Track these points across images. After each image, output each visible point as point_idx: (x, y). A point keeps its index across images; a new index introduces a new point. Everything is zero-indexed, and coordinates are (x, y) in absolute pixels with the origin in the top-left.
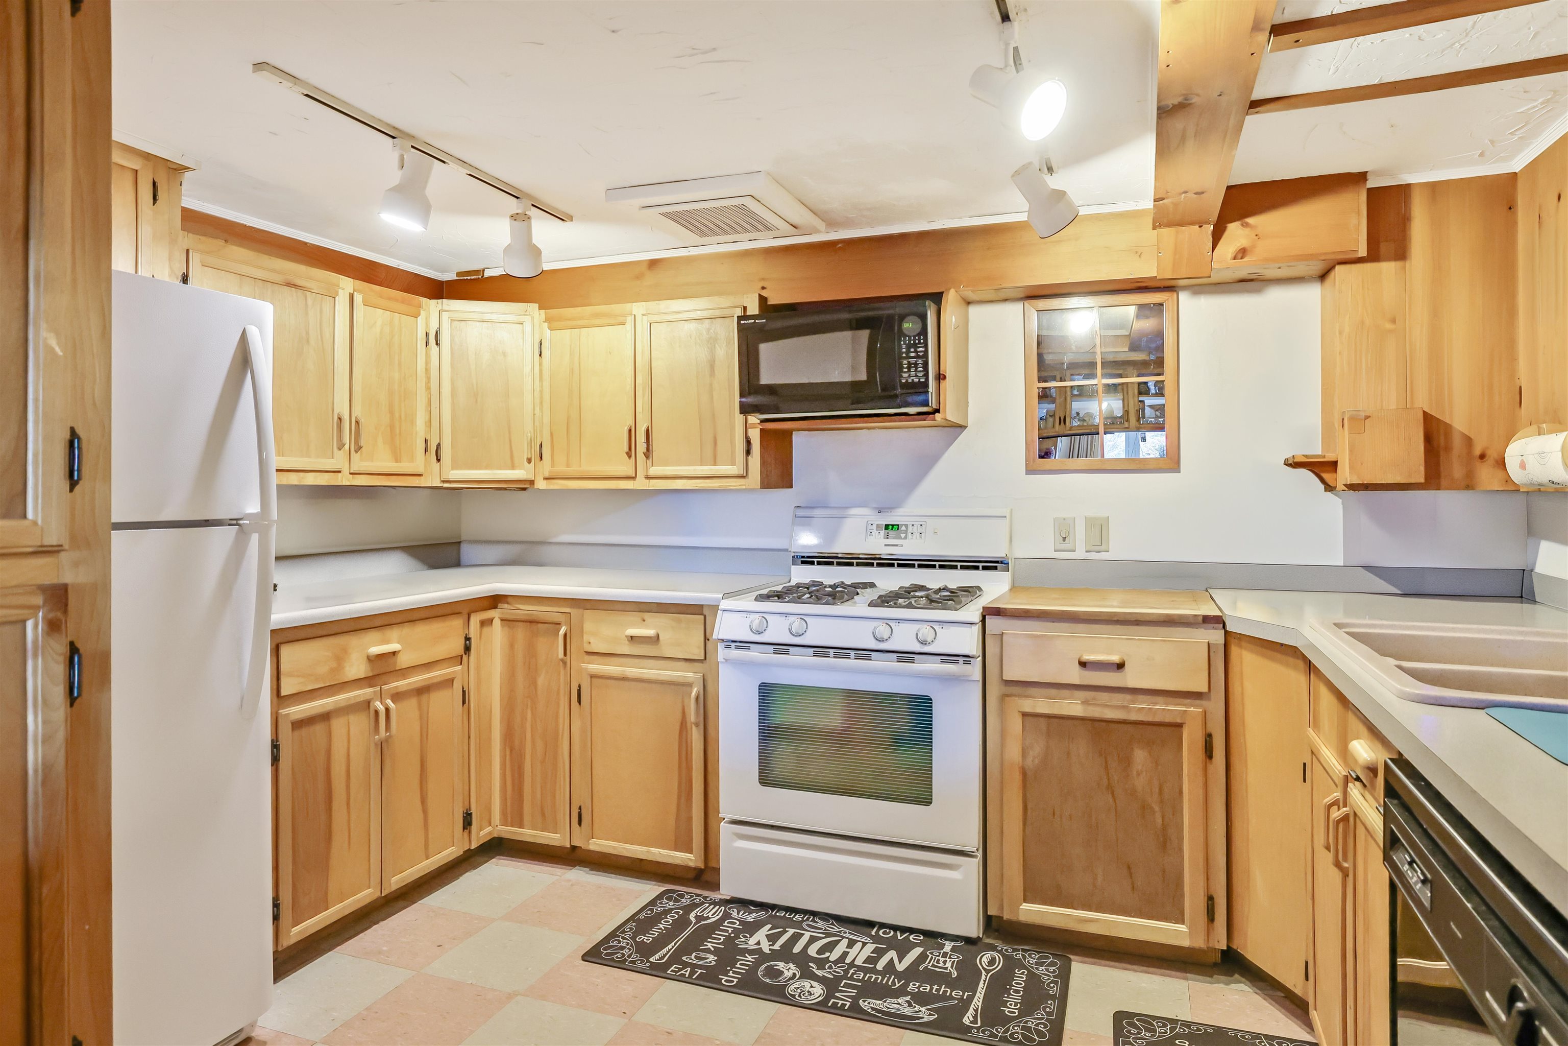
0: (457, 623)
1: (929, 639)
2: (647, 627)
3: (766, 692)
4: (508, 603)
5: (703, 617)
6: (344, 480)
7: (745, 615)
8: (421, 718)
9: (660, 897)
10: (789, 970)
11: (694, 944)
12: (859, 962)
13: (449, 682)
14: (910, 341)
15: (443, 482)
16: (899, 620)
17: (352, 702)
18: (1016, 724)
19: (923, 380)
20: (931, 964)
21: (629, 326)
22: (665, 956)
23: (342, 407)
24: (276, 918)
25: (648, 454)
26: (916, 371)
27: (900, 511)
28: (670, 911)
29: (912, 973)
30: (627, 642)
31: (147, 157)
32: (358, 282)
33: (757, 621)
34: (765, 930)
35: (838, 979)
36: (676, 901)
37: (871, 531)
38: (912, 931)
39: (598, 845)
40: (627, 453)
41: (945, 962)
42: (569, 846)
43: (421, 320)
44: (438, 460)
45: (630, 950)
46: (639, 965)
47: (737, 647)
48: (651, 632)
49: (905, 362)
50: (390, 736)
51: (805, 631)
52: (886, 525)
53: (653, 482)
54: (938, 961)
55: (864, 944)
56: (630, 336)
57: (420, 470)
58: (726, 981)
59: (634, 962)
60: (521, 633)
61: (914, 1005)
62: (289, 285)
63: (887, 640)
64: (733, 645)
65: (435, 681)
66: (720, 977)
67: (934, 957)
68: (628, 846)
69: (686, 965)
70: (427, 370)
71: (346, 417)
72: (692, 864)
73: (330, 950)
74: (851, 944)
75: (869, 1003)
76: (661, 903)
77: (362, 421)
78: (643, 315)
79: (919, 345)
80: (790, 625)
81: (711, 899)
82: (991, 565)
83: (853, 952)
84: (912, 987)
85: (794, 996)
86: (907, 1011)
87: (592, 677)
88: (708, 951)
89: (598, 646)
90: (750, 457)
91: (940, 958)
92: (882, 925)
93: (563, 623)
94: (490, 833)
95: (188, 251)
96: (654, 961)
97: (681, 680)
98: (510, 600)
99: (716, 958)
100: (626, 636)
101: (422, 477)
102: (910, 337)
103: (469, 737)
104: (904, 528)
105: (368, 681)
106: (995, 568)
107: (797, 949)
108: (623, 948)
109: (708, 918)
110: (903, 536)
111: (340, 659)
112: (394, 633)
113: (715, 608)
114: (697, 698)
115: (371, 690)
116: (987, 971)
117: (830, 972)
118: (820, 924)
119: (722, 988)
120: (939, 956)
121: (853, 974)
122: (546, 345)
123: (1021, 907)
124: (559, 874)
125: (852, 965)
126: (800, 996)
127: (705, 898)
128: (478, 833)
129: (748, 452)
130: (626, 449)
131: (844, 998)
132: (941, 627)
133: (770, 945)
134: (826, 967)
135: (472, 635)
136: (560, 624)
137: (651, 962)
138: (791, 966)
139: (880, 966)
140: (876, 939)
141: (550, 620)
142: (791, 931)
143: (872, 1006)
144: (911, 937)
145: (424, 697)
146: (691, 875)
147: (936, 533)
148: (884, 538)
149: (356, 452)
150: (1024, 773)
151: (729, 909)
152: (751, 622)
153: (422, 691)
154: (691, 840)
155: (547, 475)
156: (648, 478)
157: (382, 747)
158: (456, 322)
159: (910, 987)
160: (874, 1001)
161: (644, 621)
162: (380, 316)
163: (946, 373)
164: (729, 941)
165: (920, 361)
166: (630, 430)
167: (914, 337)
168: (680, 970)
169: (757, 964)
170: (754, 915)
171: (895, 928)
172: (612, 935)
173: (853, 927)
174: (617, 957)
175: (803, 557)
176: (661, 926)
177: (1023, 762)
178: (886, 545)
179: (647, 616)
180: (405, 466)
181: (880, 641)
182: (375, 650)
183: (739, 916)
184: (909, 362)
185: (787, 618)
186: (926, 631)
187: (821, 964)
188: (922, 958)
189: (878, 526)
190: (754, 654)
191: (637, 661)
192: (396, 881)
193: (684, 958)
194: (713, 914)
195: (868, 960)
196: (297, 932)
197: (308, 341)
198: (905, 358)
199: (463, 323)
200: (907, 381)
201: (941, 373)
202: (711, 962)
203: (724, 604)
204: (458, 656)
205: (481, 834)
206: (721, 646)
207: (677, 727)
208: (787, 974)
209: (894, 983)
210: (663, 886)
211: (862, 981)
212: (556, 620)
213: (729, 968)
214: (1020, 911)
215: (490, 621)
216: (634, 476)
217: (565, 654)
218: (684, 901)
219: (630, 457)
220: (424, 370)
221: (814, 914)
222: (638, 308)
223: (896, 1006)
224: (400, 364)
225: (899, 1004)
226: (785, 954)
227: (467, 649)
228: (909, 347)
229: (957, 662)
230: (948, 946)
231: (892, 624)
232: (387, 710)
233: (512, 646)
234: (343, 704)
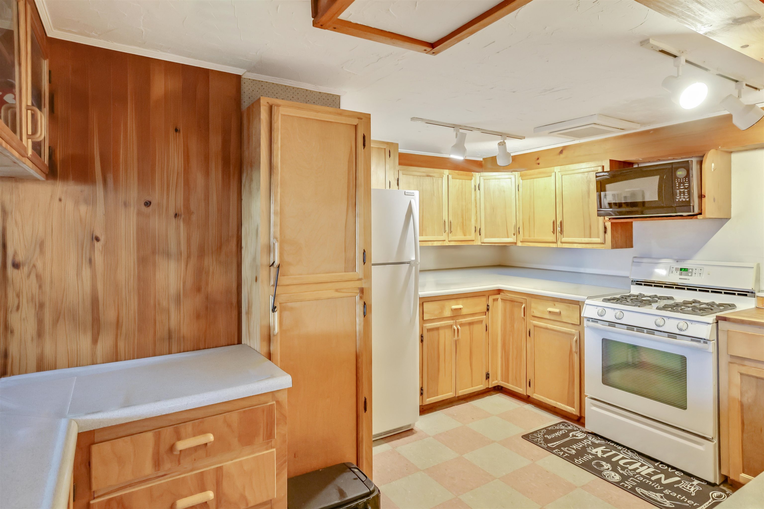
0: (484, 299)
1: (684, 329)
2: (556, 308)
3: (605, 342)
4: (504, 293)
5: (579, 306)
6: (446, 243)
7: (596, 307)
8: (470, 333)
9: (560, 423)
10: (606, 466)
11: (568, 444)
12: (643, 473)
13: (481, 322)
14: (680, 180)
15: (482, 243)
16: (669, 318)
17: (446, 325)
18: (737, 379)
19: (688, 200)
20: (682, 486)
21: (553, 177)
22: (554, 445)
23: (445, 217)
24: (422, 394)
25: (561, 232)
26: (684, 195)
27: (689, 262)
28: (562, 430)
29: (670, 486)
30: (548, 314)
31: (387, 143)
32: (450, 171)
33: (600, 311)
34: (602, 448)
35: (629, 477)
36: (566, 426)
37: (672, 271)
38: (677, 469)
39: (536, 396)
40: (553, 232)
41: (690, 488)
42: (525, 395)
43: (473, 181)
44: (480, 235)
45: (541, 439)
46: (543, 445)
47: (592, 321)
48: (557, 310)
49: (678, 191)
50: (459, 339)
51: (622, 318)
52: (681, 268)
53: (564, 244)
54: (686, 486)
55: (649, 467)
56: (553, 181)
57: (473, 239)
58: (577, 461)
59: (541, 444)
60: (508, 304)
61: (664, 498)
62: (428, 176)
63: (662, 326)
64: (591, 320)
65: (475, 320)
66: (575, 459)
67: (685, 484)
68: (548, 400)
69: (562, 451)
70: (475, 200)
71: (447, 221)
72: (574, 413)
73: (439, 410)
74: (642, 465)
75: (641, 490)
76: (559, 426)
77: (452, 222)
78: (559, 172)
79: (685, 183)
80: (615, 314)
81: (581, 430)
82: (743, 294)
83: (641, 469)
84: (667, 492)
85: (605, 476)
86: (659, 499)
87: (535, 326)
88: (573, 449)
89: (537, 314)
90: (606, 235)
91: (688, 485)
92: (662, 463)
93: (524, 303)
94: (497, 383)
95: (399, 171)
96: (549, 446)
97: (570, 332)
98: (504, 291)
99: (576, 452)
100: (548, 311)
101: (474, 241)
102: (680, 179)
103: (489, 344)
104: (690, 270)
105: (452, 318)
106: (746, 295)
107: (614, 459)
108: (538, 438)
109: (578, 437)
110: (690, 274)
111: (442, 309)
112: (460, 301)
113: (583, 303)
114: (576, 341)
115: (452, 321)
116: (714, 499)
117: (627, 473)
118: (630, 453)
119: (575, 463)
120: (688, 484)
121: (638, 477)
122: (520, 186)
123: (741, 475)
124: (522, 405)
125: (639, 473)
126: (608, 477)
127: (579, 429)
128: (492, 383)
129: (605, 232)
130: (552, 230)
131: (629, 484)
132: (691, 323)
133: (602, 454)
134: (625, 470)
135: (490, 304)
136: (522, 303)
137: (548, 446)
138: (609, 465)
139: (653, 478)
140: (655, 467)
141: (519, 301)
142: (614, 452)
143: (642, 492)
144: (676, 473)
145: (472, 326)
146: (576, 418)
147: (709, 274)
148: (679, 275)
149: (450, 233)
150: (742, 405)
151: (588, 436)
152: (598, 311)
153: (471, 324)
154: (574, 403)
155: (521, 240)
156: (562, 243)
157: (456, 342)
158: (486, 180)
159: (665, 491)
160: (643, 490)
161: (555, 305)
162: (458, 182)
163: (705, 194)
164: (584, 448)
165: (686, 190)
166: (554, 222)
167: (683, 178)
168: (559, 452)
169: (593, 459)
170: (599, 441)
171: (669, 466)
172: (536, 432)
173: (645, 459)
174: (535, 440)
175: (637, 281)
176: (556, 434)
177: (741, 399)
178: (680, 279)
179: (556, 303)
180: (468, 238)
181: (658, 326)
182: (454, 307)
183: (592, 440)
184: (680, 191)
185: (615, 311)
186: (682, 324)
187: (623, 468)
188: (679, 482)
189: (676, 269)
190: (599, 325)
191: (552, 322)
192: (462, 392)
193: (562, 448)
194: (580, 436)
195: (648, 474)
196: (429, 401)
197: (434, 195)
198: (678, 189)
199: (488, 180)
200: (679, 200)
201: (702, 194)
202: (573, 453)
203: (587, 302)
204: (484, 312)
205: (493, 383)
206: (585, 320)
207: (568, 352)
208: (606, 467)
209: (657, 487)
210: (562, 420)
211: (641, 481)
212: (521, 301)
213: (580, 457)
214: (740, 477)
215: (497, 299)
216: (556, 241)
217: (524, 316)
218: (569, 427)
219: (554, 233)
220: (474, 200)
221: (628, 448)
222: (557, 169)
223: (654, 496)
224: (465, 199)
225: (656, 495)
226: (608, 460)
227: (488, 310)
228: (680, 183)
229: (700, 342)
230: (696, 482)
231: (665, 319)
232: (458, 329)
233: (505, 310)
234: (443, 325)
